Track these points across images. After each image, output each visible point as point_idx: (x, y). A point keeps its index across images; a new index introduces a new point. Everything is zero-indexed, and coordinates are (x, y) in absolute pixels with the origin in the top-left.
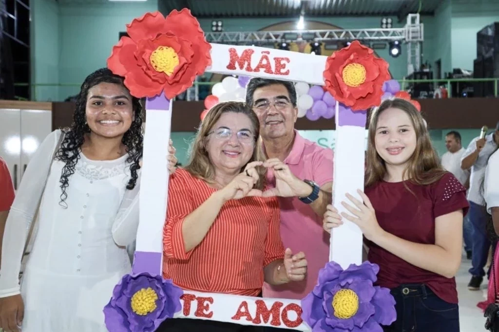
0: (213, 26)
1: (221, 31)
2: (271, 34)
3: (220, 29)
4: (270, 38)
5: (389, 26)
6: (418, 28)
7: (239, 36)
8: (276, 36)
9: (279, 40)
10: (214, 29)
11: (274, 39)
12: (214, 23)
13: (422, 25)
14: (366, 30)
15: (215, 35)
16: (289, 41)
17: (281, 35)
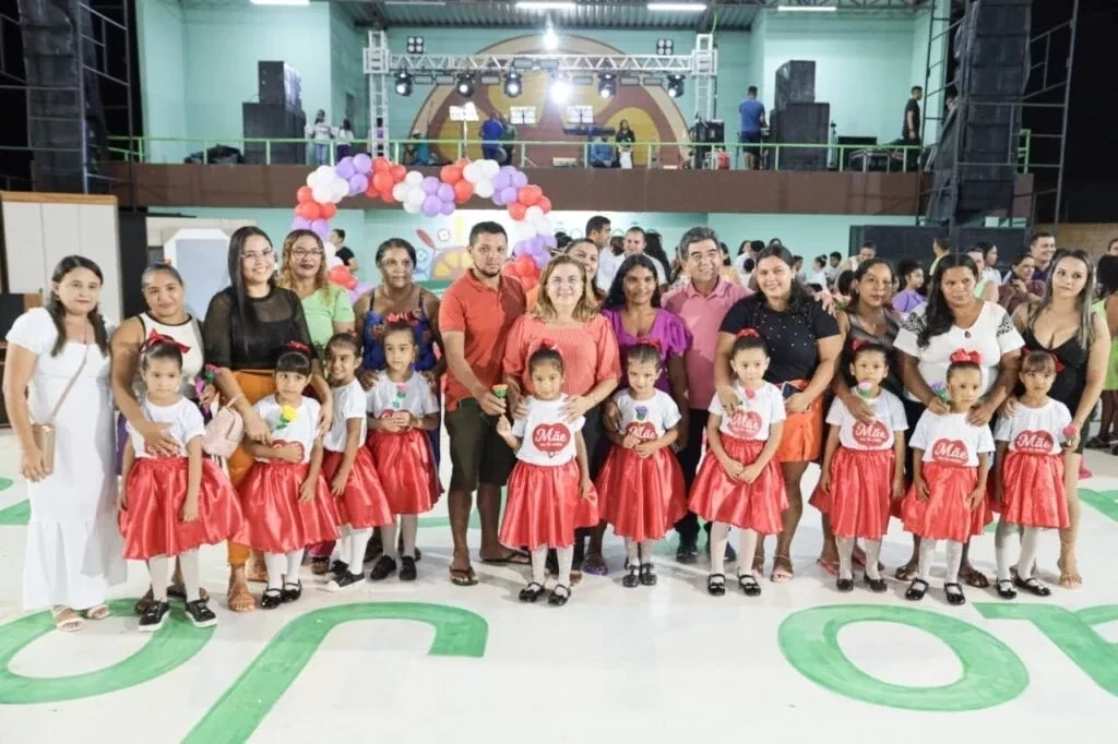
0: (409, 44)
1: (421, 53)
2: (495, 60)
3: (419, 49)
4: (494, 64)
5: (668, 51)
6: (710, 55)
7: (447, 60)
8: (503, 62)
9: (506, 68)
10: (411, 49)
11: (499, 67)
12: (411, 41)
13: (716, 51)
14: (633, 56)
15: (412, 59)
16: (521, 71)
17: (510, 61)
